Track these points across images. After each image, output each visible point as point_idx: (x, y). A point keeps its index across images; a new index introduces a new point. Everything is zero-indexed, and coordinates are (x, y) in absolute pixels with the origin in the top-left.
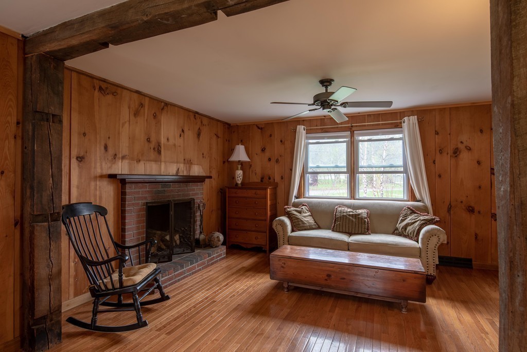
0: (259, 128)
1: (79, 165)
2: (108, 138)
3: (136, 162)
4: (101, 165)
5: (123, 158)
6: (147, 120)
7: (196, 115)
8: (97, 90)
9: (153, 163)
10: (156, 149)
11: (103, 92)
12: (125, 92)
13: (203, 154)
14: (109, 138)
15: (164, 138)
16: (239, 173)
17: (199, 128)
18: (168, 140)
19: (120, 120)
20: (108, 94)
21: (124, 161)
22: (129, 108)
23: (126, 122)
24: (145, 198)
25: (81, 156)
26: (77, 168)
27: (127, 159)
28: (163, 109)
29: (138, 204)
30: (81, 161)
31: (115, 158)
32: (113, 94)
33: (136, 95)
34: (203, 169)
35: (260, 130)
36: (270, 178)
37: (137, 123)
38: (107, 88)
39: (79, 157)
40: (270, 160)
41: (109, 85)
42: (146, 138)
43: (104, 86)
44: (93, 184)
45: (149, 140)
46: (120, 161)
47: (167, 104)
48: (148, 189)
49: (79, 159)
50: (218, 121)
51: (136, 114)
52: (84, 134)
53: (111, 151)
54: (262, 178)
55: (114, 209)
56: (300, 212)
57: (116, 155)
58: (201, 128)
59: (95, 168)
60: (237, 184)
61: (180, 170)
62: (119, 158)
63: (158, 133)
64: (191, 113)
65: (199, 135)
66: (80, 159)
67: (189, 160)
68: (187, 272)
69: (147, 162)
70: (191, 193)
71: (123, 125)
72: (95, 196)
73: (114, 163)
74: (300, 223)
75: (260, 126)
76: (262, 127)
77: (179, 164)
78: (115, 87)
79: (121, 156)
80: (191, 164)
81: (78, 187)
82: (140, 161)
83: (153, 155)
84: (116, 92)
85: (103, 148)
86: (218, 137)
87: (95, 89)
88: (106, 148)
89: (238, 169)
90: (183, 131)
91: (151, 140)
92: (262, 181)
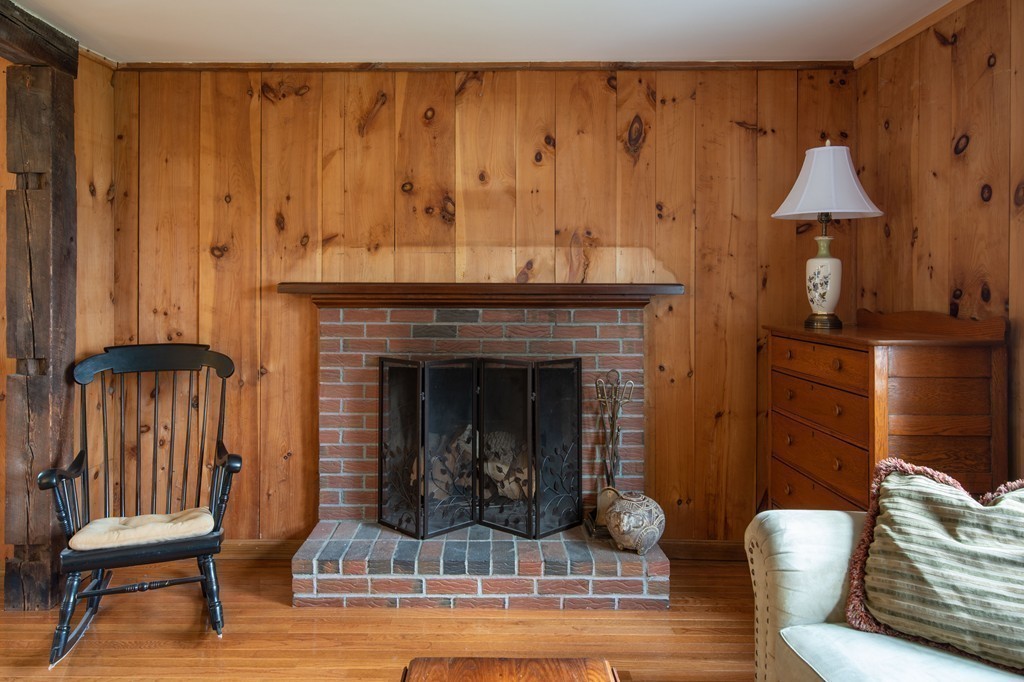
0: (943, 40)
1: (216, 266)
2: (285, 200)
3: (364, 249)
4: (269, 263)
5: (328, 241)
6: (400, 135)
7: (620, 74)
8: (256, 96)
9: (424, 249)
10: (437, 210)
11: (271, 96)
12: (330, 77)
13: (659, 207)
14: (288, 198)
15: (465, 173)
16: (823, 272)
17: (637, 118)
18: (482, 177)
19: (316, 149)
20: (284, 96)
21: (330, 250)
22: (343, 114)
23: (333, 154)
24: (381, 346)
25: (220, 245)
26: (212, 272)
27: (339, 244)
28: (461, 90)
29: (358, 359)
30: (222, 255)
31: (304, 245)
32: (297, 94)
33: (364, 77)
34: (658, 258)
35: (947, 51)
36: (986, 295)
37: (367, 148)
38: (281, 84)
39: (218, 249)
40: (986, 193)
41: (286, 74)
42: (399, 184)
43: (274, 79)
44: (246, 304)
45: (408, 188)
46: (320, 250)
47: (475, 73)
48: (388, 323)
49: (217, 253)
50: (757, 68)
51: (365, 124)
52: (228, 198)
53: (294, 229)
54: (957, 294)
55: (303, 365)
56: (949, 519)
57: (306, 236)
58: (644, 116)
59: (252, 269)
60: (810, 321)
61: (536, 266)
62: (315, 244)
63: (444, 161)
64: (592, 76)
65: (634, 140)
66: (219, 251)
67: (581, 232)
68: (429, 591)
69: (405, 249)
70: (574, 341)
71: (326, 161)
72: (252, 331)
73: (303, 257)
74: (903, 585)
75: (948, 31)
76: (959, 26)
77: (531, 250)
78: (304, 74)
79: (320, 238)
80: (594, 243)
81: (215, 311)
82: (377, 247)
83: (424, 226)
84: (305, 87)
85: (271, 224)
86: (757, 130)
87: (251, 96)
88: (280, 223)
89: (815, 254)
90: (550, 141)
91: (416, 186)
92: (954, 310)
